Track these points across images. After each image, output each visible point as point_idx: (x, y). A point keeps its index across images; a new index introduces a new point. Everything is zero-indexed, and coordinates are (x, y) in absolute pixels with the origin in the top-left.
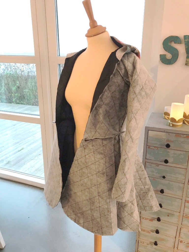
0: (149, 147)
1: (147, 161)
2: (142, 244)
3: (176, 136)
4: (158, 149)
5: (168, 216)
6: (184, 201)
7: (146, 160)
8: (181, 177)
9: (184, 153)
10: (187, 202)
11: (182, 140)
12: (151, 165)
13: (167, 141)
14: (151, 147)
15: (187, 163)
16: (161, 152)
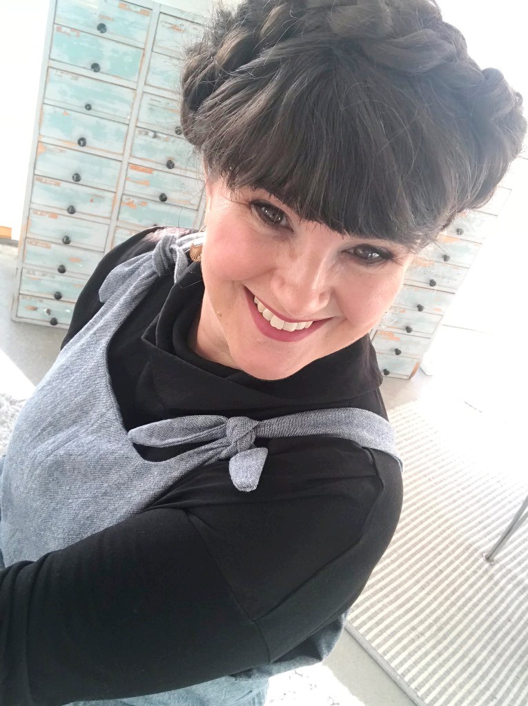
0: (59, 30)
1: (53, 64)
2: (30, 276)
3: (119, 7)
4: (78, 36)
5: (92, 201)
6: (125, 166)
7: (51, 61)
8: (123, 109)
9: (134, 50)
10: (132, 168)
11: (131, 17)
12: (62, 75)
13: (102, 17)
14: (64, 29)
15: (137, 76)
16: (86, 45)
